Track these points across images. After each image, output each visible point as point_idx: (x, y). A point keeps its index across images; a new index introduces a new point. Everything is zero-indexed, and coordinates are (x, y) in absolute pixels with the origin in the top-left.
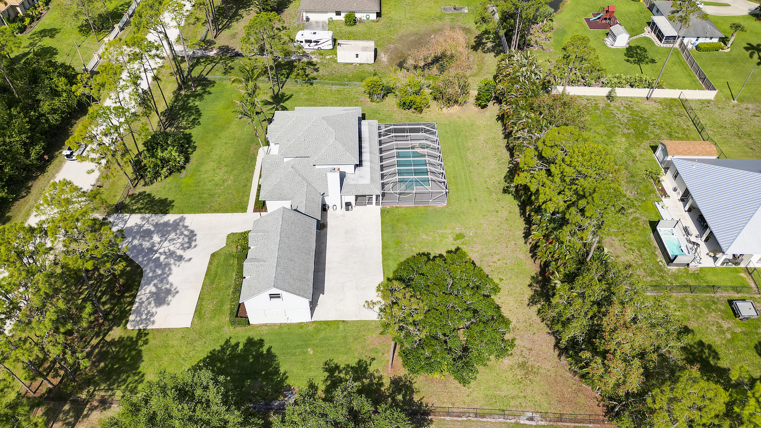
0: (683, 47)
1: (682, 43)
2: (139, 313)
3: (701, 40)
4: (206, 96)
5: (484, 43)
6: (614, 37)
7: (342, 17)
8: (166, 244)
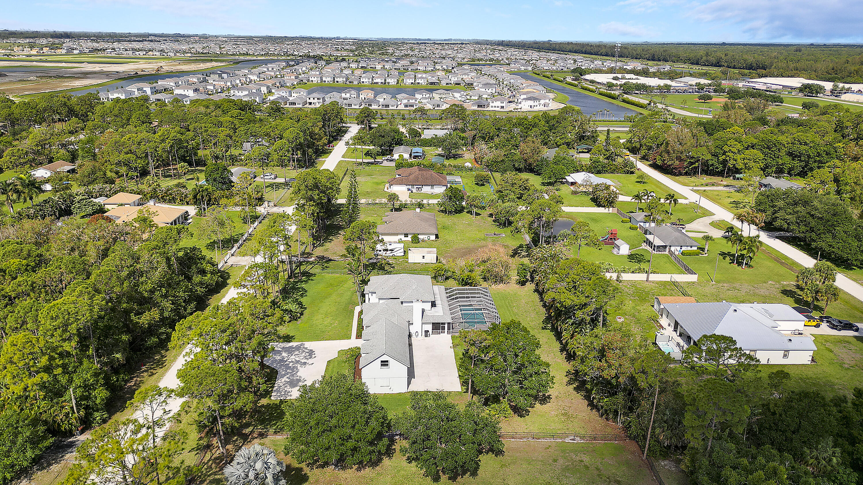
0: (671, 253)
1: (670, 251)
2: (278, 391)
3: (684, 248)
4: (309, 281)
5: (519, 253)
6: (618, 247)
7: (409, 238)
8: (293, 357)
